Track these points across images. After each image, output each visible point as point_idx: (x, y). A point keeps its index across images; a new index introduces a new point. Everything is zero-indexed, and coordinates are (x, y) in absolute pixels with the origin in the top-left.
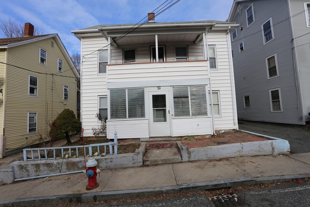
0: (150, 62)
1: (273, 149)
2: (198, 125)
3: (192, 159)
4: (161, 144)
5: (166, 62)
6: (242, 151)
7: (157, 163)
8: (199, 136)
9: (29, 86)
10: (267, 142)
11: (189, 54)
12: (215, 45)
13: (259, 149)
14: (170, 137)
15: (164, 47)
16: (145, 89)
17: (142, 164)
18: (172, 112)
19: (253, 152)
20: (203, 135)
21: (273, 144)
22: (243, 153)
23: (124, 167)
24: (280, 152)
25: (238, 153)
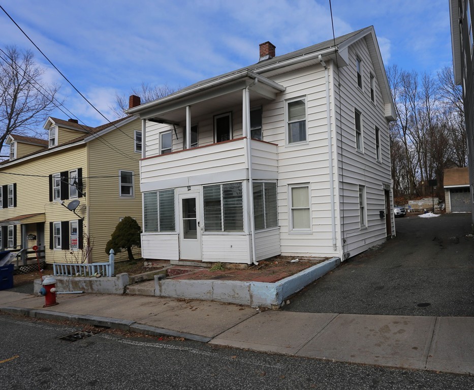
0: (213, 143)
1: (251, 296)
2: (231, 246)
3: (163, 294)
4: (182, 270)
5: (233, 140)
6: (213, 293)
7: (134, 293)
8: (231, 263)
9: (120, 184)
10: (242, 285)
11: (264, 121)
12: (305, 96)
13: (232, 293)
14: (201, 261)
15: (230, 114)
16: (176, 191)
17: (122, 292)
18: (202, 225)
19: (226, 296)
20: (237, 263)
21: (251, 289)
22: (215, 297)
23: (109, 293)
24: (260, 304)
25: (209, 294)
